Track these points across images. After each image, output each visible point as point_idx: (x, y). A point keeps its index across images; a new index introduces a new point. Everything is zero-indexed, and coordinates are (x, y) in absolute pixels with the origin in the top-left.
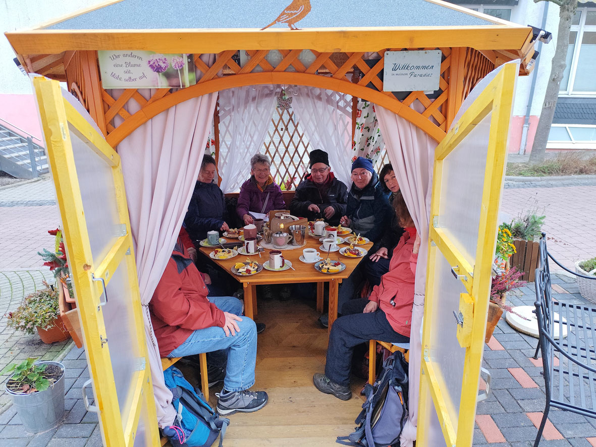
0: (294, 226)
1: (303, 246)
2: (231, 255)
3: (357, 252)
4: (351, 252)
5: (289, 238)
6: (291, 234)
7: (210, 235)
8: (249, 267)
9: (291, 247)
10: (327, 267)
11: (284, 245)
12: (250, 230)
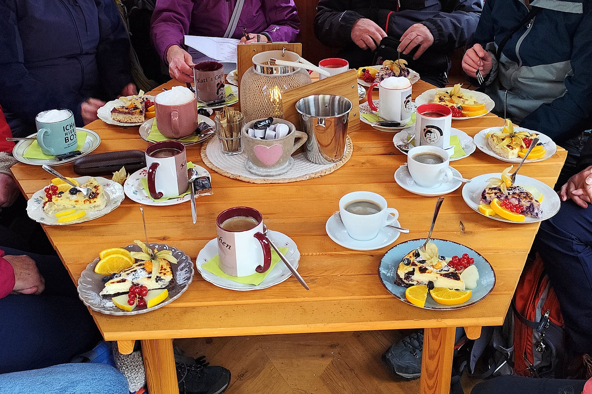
0: (311, 98)
1: (340, 164)
2: (99, 209)
3: (525, 203)
4: (506, 204)
5: (297, 140)
6: (301, 125)
7: (43, 125)
8: (142, 278)
9: (302, 170)
10: (425, 278)
11: (278, 163)
12: (175, 107)
